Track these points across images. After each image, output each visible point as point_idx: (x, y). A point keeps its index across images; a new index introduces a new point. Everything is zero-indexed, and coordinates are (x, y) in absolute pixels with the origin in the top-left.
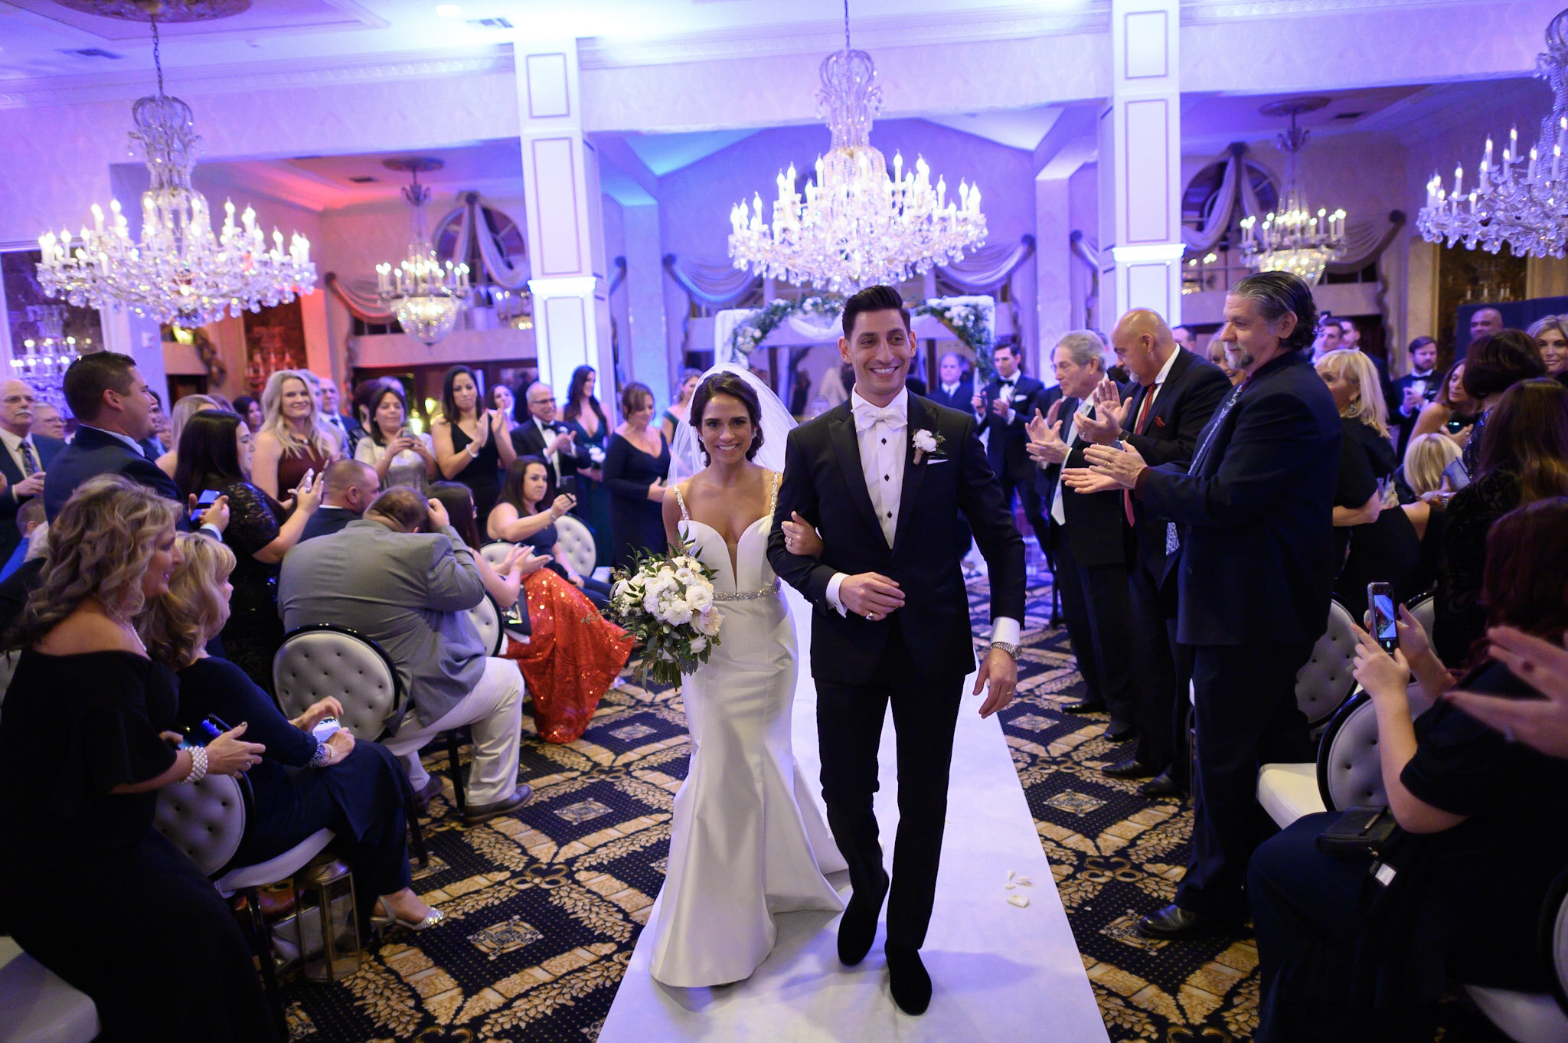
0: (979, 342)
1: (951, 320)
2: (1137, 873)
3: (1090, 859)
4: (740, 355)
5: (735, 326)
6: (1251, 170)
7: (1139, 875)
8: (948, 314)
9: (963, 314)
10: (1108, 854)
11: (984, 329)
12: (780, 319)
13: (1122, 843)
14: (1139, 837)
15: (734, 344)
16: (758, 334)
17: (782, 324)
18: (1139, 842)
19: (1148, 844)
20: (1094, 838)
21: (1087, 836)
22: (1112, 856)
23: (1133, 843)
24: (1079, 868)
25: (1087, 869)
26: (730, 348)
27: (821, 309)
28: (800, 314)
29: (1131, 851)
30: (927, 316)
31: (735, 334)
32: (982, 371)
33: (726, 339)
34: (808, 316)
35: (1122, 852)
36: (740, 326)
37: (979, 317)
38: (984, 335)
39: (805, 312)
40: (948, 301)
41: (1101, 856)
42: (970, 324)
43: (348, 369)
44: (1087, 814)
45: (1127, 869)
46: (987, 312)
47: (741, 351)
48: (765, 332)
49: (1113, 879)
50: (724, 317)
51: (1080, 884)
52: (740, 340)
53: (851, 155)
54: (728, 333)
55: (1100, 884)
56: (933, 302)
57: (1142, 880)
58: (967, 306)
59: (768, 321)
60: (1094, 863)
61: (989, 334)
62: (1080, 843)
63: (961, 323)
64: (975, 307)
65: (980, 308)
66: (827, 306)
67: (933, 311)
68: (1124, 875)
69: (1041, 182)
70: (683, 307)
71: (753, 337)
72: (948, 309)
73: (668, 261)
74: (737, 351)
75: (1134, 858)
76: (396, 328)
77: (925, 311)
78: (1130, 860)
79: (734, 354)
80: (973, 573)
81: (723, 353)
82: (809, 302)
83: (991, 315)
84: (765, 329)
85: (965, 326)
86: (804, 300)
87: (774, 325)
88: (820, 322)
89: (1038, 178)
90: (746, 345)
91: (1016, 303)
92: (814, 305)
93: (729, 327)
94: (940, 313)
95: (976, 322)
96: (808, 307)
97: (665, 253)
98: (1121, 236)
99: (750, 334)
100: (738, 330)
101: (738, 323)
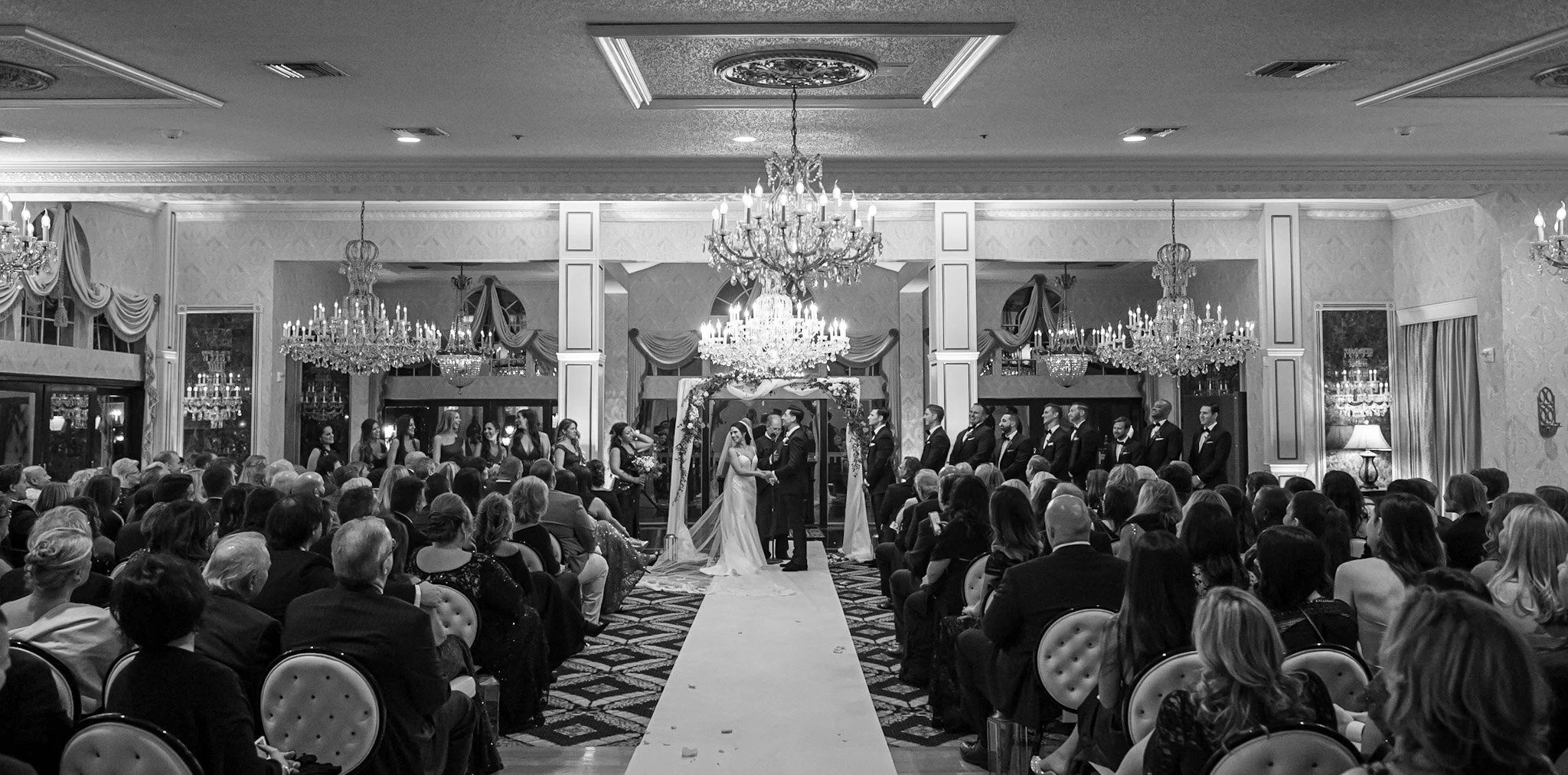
0: (850, 407)
1: (832, 392)
4: (694, 407)
5: (692, 389)
6: (1048, 292)
8: (830, 388)
9: (840, 388)
11: (853, 398)
12: (721, 386)
15: (690, 400)
16: (706, 394)
17: (722, 389)
26: (687, 402)
27: (748, 381)
28: (735, 383)
30: (817, 388)
31: (691, 394)
32: (850, 425)
33: (685, 398)
34: (740, 385)
36: (695, 389)
37: (850, 390)
38: (853, 403)
39: (738, 382)
40: (831, 380)
42: (844, 395)
43: (381, 401)
46: (855, 388)
47: (694, 405)
48: (711, 393)
50: (685, 383)
53: (773, 299)
54: (687, 393)
56: (821, 380)
58: (842, 383)
59: (713, 387)
61: (856, 403)
63: (838, 394)
64: (847, 384)
65: (851, 385)
66: (752, 379)
67: (819, 385)
69: (903, 294)
70: (642, 368)
71: (703, 396)
72: (831, 385)
73: (633, 334)
74: (692, 405)
76: (437, 371)
77: (815, 385)
79: (690, 406)
81: (682, 406)
82: (741, 375)
83: (858, 390)
84: (711, 391)
85: (841, 396)
86: (737, 373)
87: (717, 389)
88: (747, 389)
89: (901, 291)
90: (698, 402)
91: (885, 377)
92: (744, 377)
93: (688, 388)
94: (825, 387)
95: (848, 394)
96: (739, 378)
97: (631, 328)
98: (939, 345)
99: (701, 395)
100: (694, 391)
101: (694, 387)
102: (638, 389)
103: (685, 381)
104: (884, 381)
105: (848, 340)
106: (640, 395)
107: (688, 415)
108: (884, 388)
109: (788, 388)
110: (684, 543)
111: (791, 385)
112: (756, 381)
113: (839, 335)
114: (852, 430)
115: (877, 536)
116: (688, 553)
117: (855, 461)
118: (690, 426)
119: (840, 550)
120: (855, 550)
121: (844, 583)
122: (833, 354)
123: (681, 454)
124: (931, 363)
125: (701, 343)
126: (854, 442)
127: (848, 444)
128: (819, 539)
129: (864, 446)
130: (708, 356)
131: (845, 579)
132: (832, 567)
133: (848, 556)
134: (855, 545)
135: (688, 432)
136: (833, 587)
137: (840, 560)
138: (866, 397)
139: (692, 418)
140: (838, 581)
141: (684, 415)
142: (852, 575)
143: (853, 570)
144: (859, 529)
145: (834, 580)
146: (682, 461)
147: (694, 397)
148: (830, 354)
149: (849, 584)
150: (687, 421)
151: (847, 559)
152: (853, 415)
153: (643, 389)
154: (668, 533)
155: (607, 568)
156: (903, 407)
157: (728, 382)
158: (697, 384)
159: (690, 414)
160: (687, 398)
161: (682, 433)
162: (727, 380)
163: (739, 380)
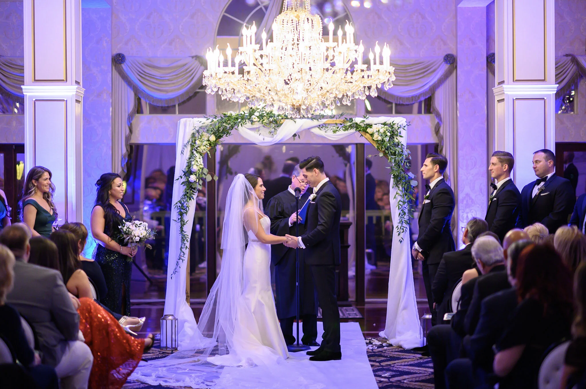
0: (394, 154)
1: (372, 135)
4: (198, 155)
5: (194, 131)
8: (369, 130)
9: (382, 131)
11: (398, 143)
12: (232, 127)
15: (192, 146)
16: (213, 138)
17: (232, 132)
26: (189, 148)
27: (266, 121)
28: (248, 124)
30: (353, 131)
31: (194, 138)
32: (395, 177)
33: (186, 142)
34: (255, 126)
36: (198, 131)
37: (394, 133)
38: (398, 149)
39: (252, 122)
40: (370, 120)
42: (387, 139)
46: (401, 130)
47: (197, 152)
48: (218, 137)
50: (185, 124)
53: (298, 17)
54: (188, 137)
56: (358, 120)
58: (385, 124)
59: (221, 129)
61: (402, 148)
63: (380, 138)
64: (391, 126)
65: (395, 126)
66: (271, 119)
67: (357, 126)
70: (130, 103)
71: (209, 140)
72: (370, 126)
73: (118, 61)
74: (195, 152)
77: (351, 127)
79: (192, 153)
80: (384, 345)
81: (182, 153)
82: (257, 114)
83: (404, 133)
84: (219, 133)
85: (383, 141)
86: (252, 112)
87: (226, 132)
88: (265, 132)
90: (202, 148)
91: (438, 116)
92: (261, 117)
93: (190, 131)
94: (364, 129)
95: (392, 137)
96: (255, 118)
97: (115, 52)
98: (507, 76)
99: (206, 139)
100: (197, 135)
101: (197, 129)
102: (126, 130)
103: (186, 121)
104: (437, 121)
105: (392, 69)
106: (128, 138)
107: (189, 165)
108: (437, 130)
109: (316, 131)
110: (187, 325)
111: (320, 127)
112: (275, 121)
113: (381, 63)
114: (397, 184)
115: (428, 316)
116: (192, 338)
117: (401, 222)
118: (193, 178)
119: (382, 334)
120: (400, 333)
121: (387, 375)
122: (374, 87)
123: (181, 214)
124: (497, 98)
125: (206, 73)
126: (399, 198)
127: (392, 201)
128: (354, 320)
129: (413, 203)
130: (215, 90)
131: (388, 370)
132: (371, 355)
133: (391, 342)
134: (399, 327)
135: (190, 186)
136: (373, 380)
137: (381, 346)
138: (414, 141)
139: (195, 168)
140: (379, 373)
141: (185, 164)
142: (399, 365)
143: (398, 359)
144: (405, 308)
145: (374, 371)
146: (183, 224)
147: (198, 142)
148: (369, 88)
149: (393, 376)
150: (189, 172)
151: (391, 345)
152: (398, 165)
153: (131, 131)
154: (166, 313)
155: (91, 357)
156: (460, 153)
157: (240, 122)
158: (201, 125)
159: (193, 163)
160: (188, 142)
161: (183, 188)
162: (239, 120)
163: (254, 120)
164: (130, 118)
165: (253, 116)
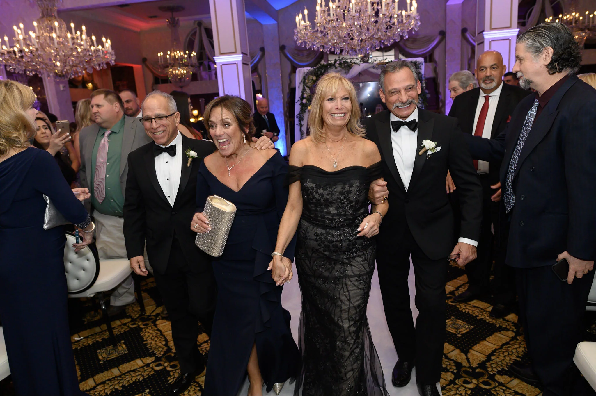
2: (492, 382)
3: (464, 369)
4: (307, 88)
5: (304, 75)
7: (493, 384)
10: (475, 365)
12: (325, 72)
13: (482, 358)
14: (492, 354)
15: (304, 83)
16: (314, 78)
18: (493, 358)
19: (498, 360)
20: (466, 352)
21: (462, 351)
22: (477, 368)
23: (489, 358)
24: (457, 376)
25: (462, 377)
26: (302, 85)
27: (343, 66)
28: (333, 69)
29: (488, 364)
31: (304, 78)
33: (300, 81)
34: (337, 70)
35: (482, 365)
36: (307, 75)
39: (336, 68)
41: (470, 367)
44: (463, 335)
45: (485, 379)
46: (421, 65)
47: (307, 86)
48: (317, 77)
49: (478, 385)
50: (300, 71)
51: (457, 389)
52: (307, 81)
54: (301, 78)
55: (470, 389)
57: (495, 388)
59: (319, 73)
60: (466, 372)
61: (422, 76)
62: (458, 356)
65: (418, 63)
66: (346, 65)
68: (484, 383)
69: (448, 5)
70: (289, 69)
71: (312, 80)
73: (282, 48)
74: (305, 87)
75: (489, 369)
78: (487, 371)
81: (299, 88)
82: (338, 62)
83: (422, 67)
86: (335, 62)
89: (448, 4)
90: (309, 84)
91: (436, 62)
92: (340, 64)
93: (302, 75)
96: (337, 65)
99: (311, 79)
100: (306, 77)
101: (306, 73)
103: (300, 70)
104: (435, 65)
107: (303, 94)
108: (435, 70)
109: (371, 70)
111: (374, 67)
112: (348, 66)
118: (304, 101)
123: (300, 121)
135: (303, 105)
139: (305, 96)
141: (301, 94)
146: (301, 126)
150: (302, 98)
153: (291, 82)
157: (329, 68)
158: (307, 71)
159: (304, 93)
160: (302, 81)
161: (300, 107)
162: (329, 67)
163: (337, 66)
164: (290, 75)
165: (336, 64)
